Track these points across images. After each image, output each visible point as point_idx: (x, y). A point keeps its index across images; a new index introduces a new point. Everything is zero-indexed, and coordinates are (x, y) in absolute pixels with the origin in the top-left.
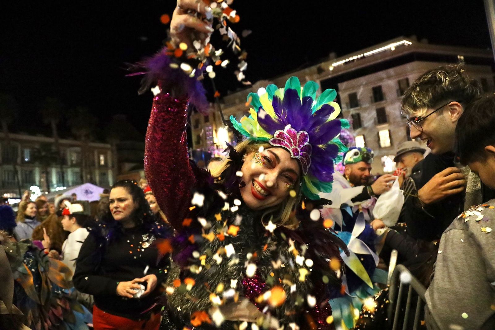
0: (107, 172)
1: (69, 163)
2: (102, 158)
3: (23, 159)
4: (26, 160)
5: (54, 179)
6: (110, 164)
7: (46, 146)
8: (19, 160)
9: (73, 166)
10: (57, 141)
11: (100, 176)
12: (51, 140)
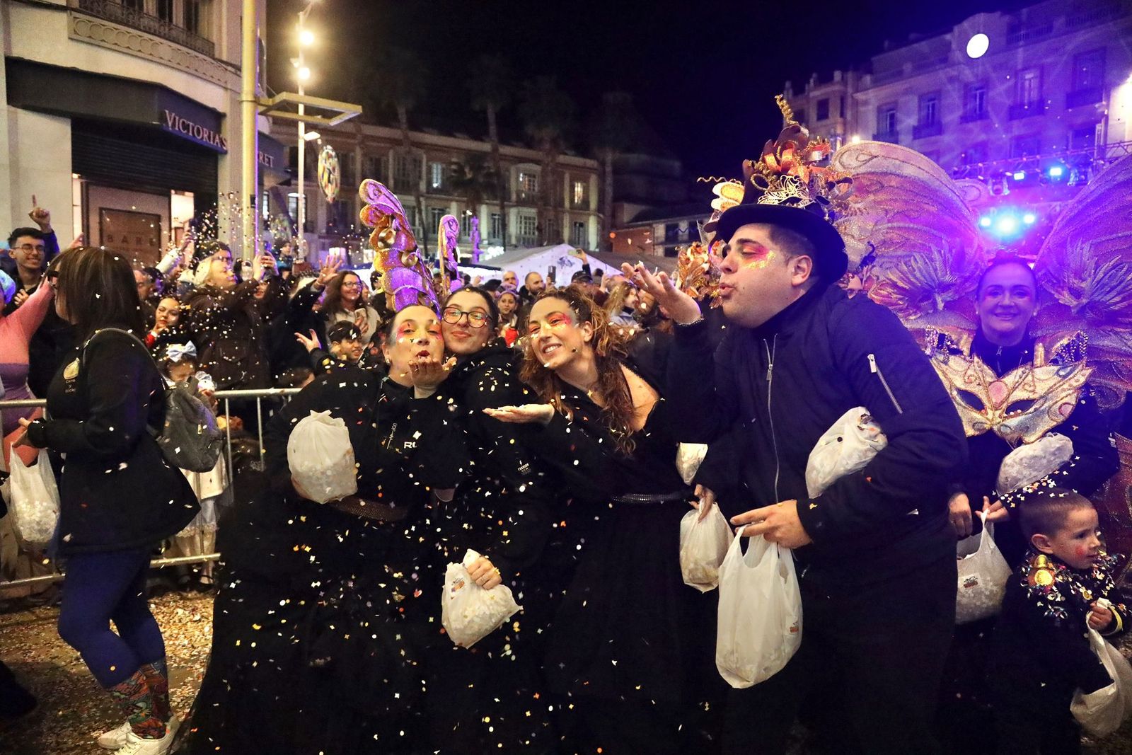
0: (587, 221)
1: (514, 197)
2: (579, 189)
3: (429, 183)
4: (435, 185)
5: (484, 226)
6: (593, 204)
7: (476, 160)
8: (423, 186)
9: (521, 203)
10: (495, 150)
11: (571, 228)
12: (486, 147)
